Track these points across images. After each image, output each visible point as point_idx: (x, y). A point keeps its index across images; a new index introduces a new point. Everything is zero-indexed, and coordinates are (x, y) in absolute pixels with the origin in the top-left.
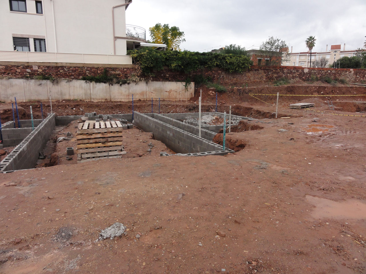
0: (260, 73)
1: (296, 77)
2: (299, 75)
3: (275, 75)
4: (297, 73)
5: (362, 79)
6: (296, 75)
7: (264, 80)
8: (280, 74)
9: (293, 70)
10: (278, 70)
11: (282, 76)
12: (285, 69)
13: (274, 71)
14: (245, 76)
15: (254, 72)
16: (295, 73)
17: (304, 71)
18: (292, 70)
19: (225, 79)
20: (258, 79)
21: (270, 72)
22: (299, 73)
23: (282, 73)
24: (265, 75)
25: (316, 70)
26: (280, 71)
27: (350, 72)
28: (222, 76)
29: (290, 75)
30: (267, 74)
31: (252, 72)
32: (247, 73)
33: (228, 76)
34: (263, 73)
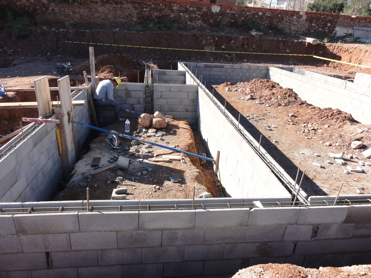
0: (126, 9)
1: (195, 19)
2: (202, 16)
3: (155, 14)
4: (198, 13)
5: (320, 30)
6: (197, 15)
7: (135, 20)
8: (164, 12)
9: (190, 7)
10: (161, 5)
11: (169, 15)
12: (175, 5)
13: (153, 6)
14: (96, 11)
15: (114, 6)
16: (193, 12)
17: (211, 10)
18: (188, 7)
19: (58, 14)
20: (123, 18)
21: (146, 8)
22: (202, 13)
23: (169, 11)
24: (136, 12)
25: (234, 10)
26: (166, 7)
27: (299, 17)
28: (51, 8)
29: (184, 16)
30: (139, 10)
31: (110, 5)
32: (99, 6)
33: (63, 10)
34: (133, 9)
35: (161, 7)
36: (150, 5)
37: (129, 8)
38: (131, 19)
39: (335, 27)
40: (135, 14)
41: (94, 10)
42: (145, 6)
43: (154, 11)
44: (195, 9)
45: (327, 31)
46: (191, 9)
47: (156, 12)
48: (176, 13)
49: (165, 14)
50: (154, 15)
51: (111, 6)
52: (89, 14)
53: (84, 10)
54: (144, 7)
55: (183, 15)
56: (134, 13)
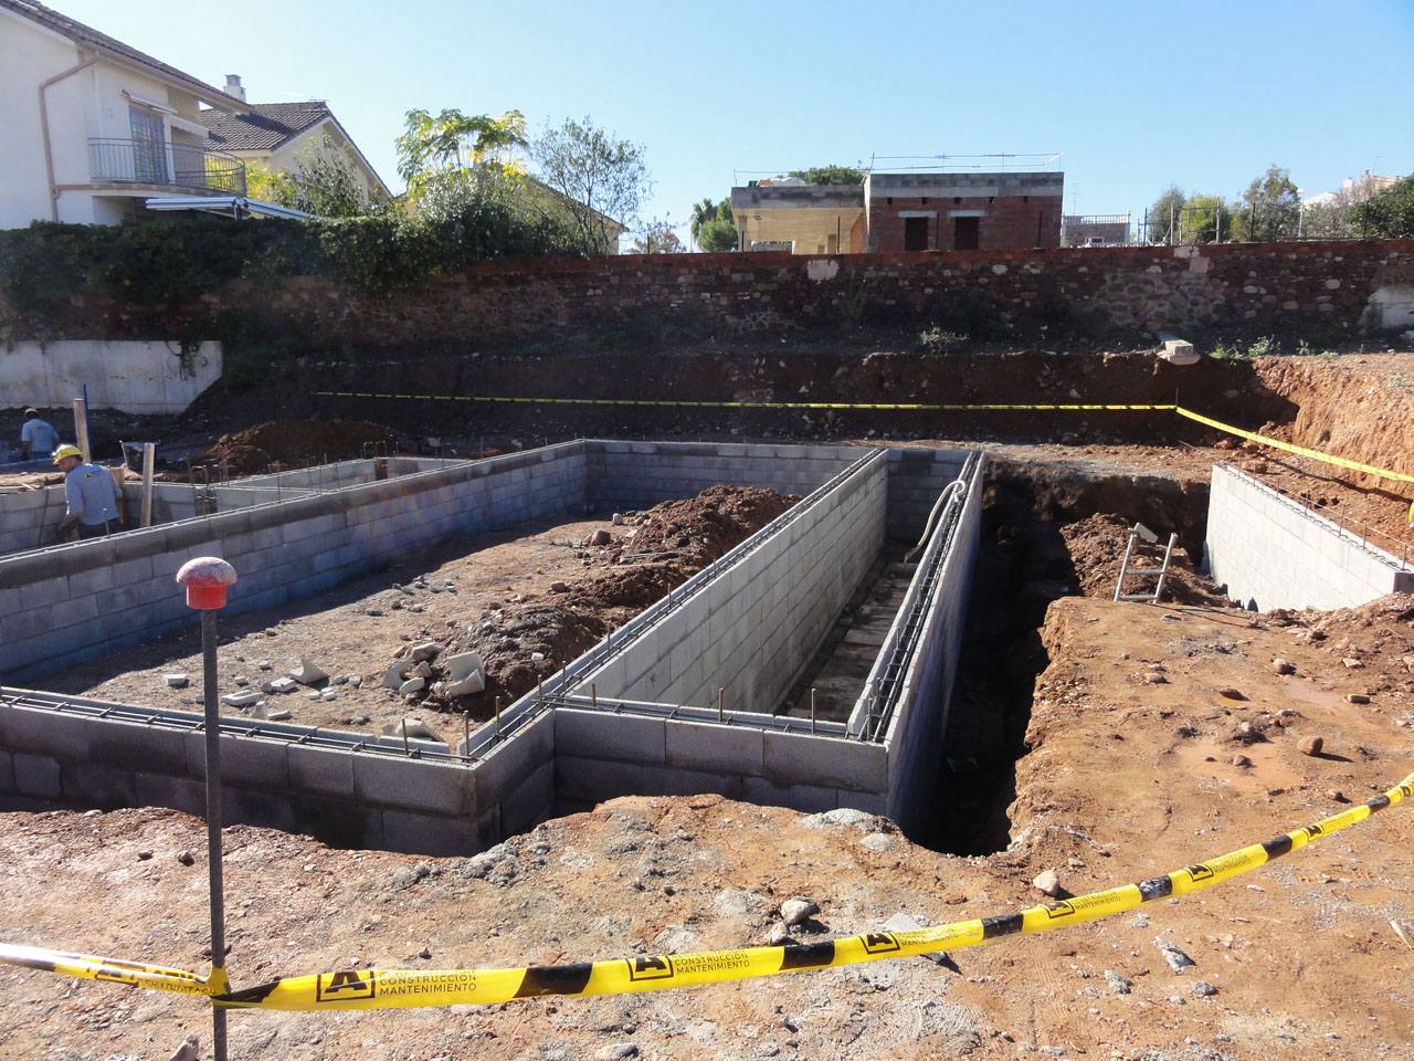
0: (536, 295)
1: (753, 306)
2: (773, 294)
3: (623, 302)
4: (761, 287)
5: (1292, 305)
6: (757, 295)
7: (563, 323)
8: (649, 295)
9: (733, 271)
10: (640, 274)
11: (667, 302)
12: (684, 270)
13: (615, 280)
14: (456, 309)
15: (506, 290)
16: (745, 285)
17: (806, 274)
18: (726, 271)
19: (362, 325)
20: (527, 321)
21: (594, 288)
22: (774, 287)
23: (665, 291)
24: (566, 300)
25: (893, 267)
26: (654, 280)
27: (1175, 268)
28: (346, 311)
29: (713, 299)
30: (575, 295)
31: (491, 290)
32: (465, 295)
33: (374, 312)
34: (556, 293)
35: (640, 279)
36: (607, 279)
37: (544, 294)
38: (553, 321)
39: (1370, 292)
40: (563, 307)
41: (449, 306)
42: (590, 283)
43: (619, 293)
44: (751, 277)
45: (1326, 307)
46: (737, 277)
47: (624, 297)
48: (687, 293)
49: (652, 300)
50: (618, 305)
51: (496, 291)
52: (439, 316)
53: (426, 309)
54: (588, 287)
55: (711, 296)
56: (558, 304)
